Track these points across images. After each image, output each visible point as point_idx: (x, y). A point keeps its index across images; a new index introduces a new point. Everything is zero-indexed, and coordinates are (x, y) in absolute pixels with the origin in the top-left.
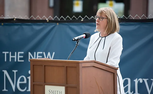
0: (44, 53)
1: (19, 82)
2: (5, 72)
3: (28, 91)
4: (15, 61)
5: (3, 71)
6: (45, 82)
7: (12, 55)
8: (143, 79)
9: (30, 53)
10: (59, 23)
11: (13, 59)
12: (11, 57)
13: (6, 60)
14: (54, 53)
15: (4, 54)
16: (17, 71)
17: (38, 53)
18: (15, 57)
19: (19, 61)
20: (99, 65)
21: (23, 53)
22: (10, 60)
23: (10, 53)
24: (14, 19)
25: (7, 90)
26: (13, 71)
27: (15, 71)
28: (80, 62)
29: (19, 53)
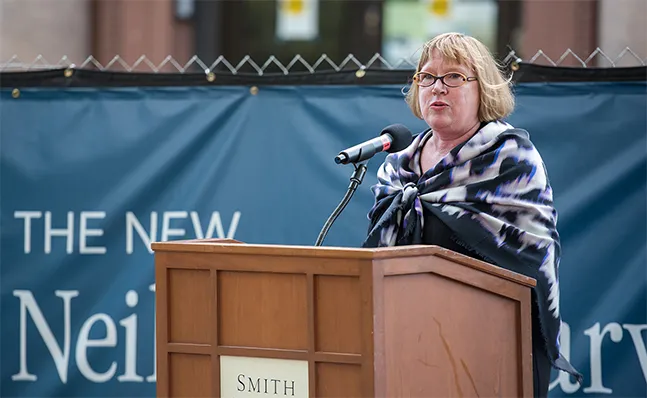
0: (195, 216)
1: (83, 342)
2: (27, 299)
3: (121, 378)
4: (70, 249)
5: (17, 293)
6: (219, 343)
7: (54, 226)
8: (625, 326)
9: (131, 218)
10: (260, 89)
11: (58, 241)
12: (49, 232)
13: (27, 248)
14: (237, 216)
15: (22, 220)
16: (75, 293)
17: (168, 216)
18: (69, 232)
19: (83, 249)
20: (457, 266)
21: (101, 215)
22: (48, 248)
23: (48, 216)
24: (64, 70)
25: (33, 378)
26: (59, 293)
27: (67, 296)
28: (375, 256)
29: (84, 216)
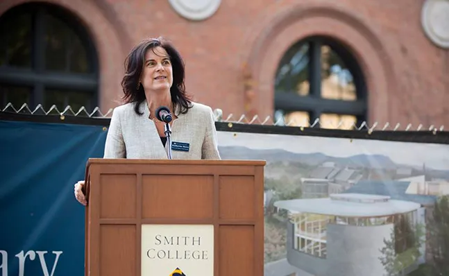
8: (37, 252)
